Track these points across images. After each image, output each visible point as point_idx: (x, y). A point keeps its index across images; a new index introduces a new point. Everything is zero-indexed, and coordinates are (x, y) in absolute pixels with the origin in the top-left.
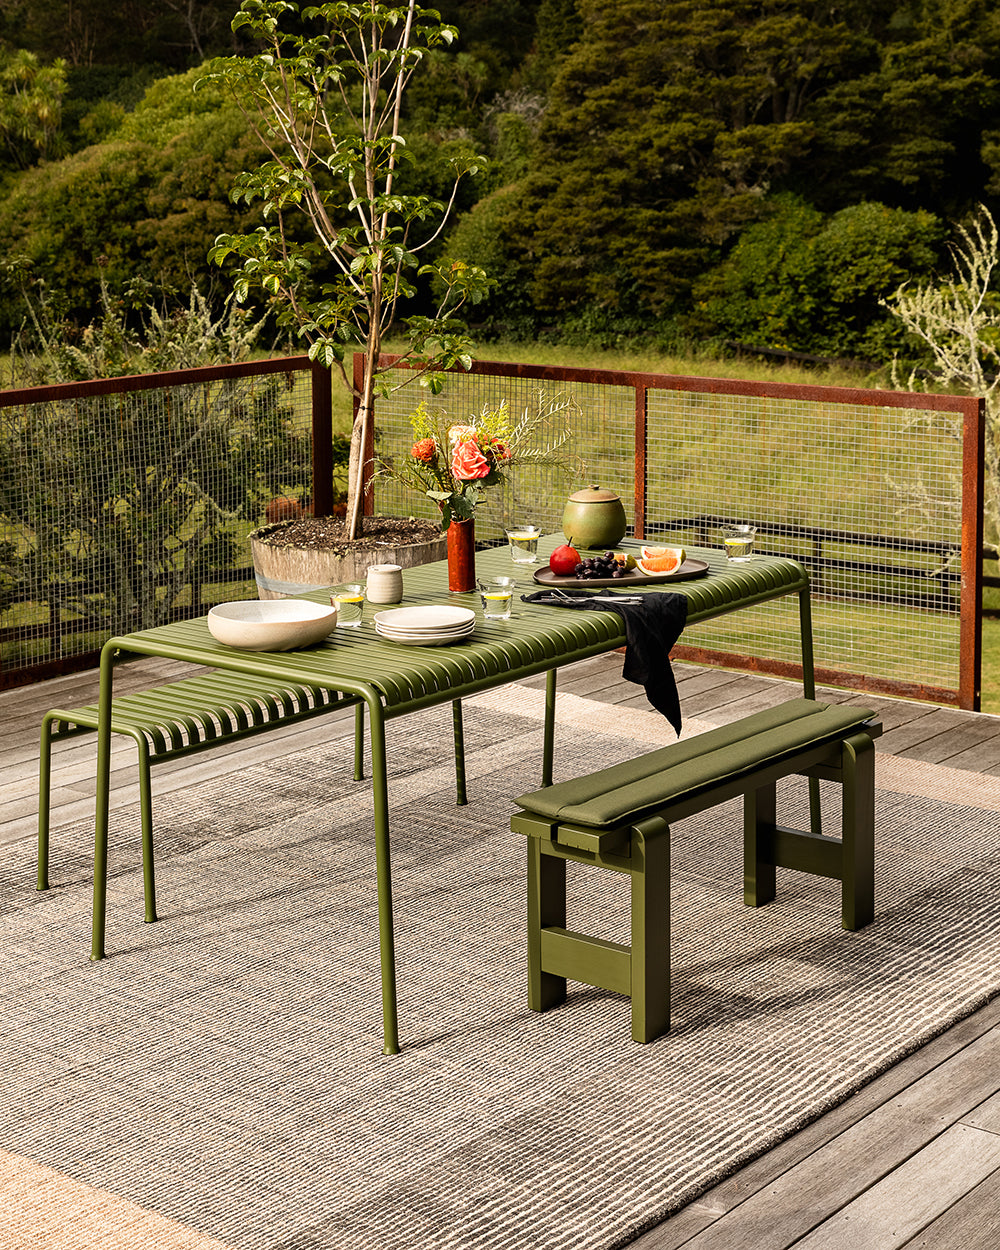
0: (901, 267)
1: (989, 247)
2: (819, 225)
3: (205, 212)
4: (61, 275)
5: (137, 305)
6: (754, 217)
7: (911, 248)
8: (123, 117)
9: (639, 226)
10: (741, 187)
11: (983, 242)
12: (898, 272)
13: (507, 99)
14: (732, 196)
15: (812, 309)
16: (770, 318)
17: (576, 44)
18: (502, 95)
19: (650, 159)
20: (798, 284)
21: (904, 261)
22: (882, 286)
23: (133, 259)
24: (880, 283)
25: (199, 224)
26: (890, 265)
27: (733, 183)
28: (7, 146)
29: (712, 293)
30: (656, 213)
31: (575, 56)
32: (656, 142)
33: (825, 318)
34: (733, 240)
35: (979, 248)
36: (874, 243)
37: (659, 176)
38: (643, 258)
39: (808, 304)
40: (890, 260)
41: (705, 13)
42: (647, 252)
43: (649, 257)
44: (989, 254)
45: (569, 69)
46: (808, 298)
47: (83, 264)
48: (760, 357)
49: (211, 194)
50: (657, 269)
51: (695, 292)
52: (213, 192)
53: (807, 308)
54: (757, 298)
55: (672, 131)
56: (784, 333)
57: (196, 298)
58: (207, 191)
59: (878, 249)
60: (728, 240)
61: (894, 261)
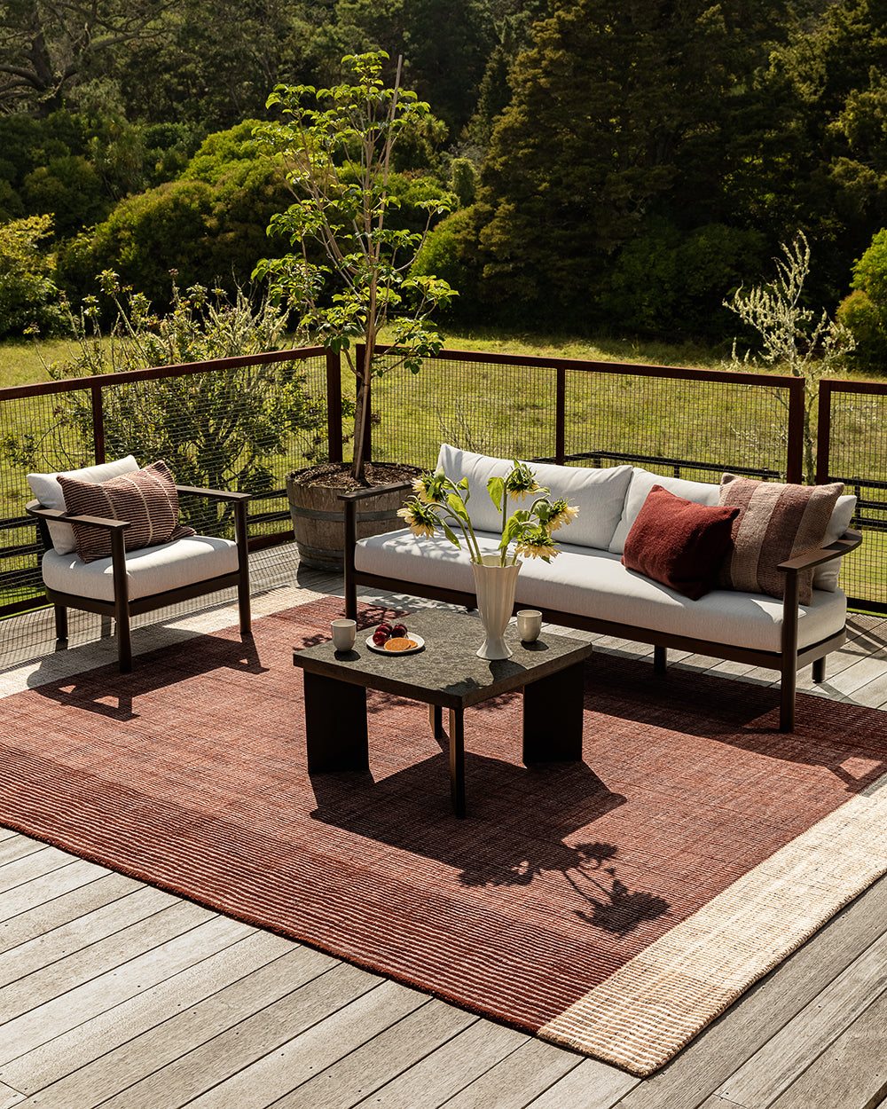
0: (736, 271)
1: (804, 260)
2: (679, 240)
3: (246, 231)
4: (146, 277)
5: (197, 305)
6: (633, 234)
7: (743, 256)
8: (187, 161)
9: (552, 241)
10: (625, 213)
11: (799, 256)
12: (735, 274)
13: (459, 148)
14: (618, 218)
15: (674, 301)
16: (643, 307)
17: (508, 108)
18: (455, 145)
19: (560, 192)
20: (664, 282)
21: (738, 267)
22: (723, 284)
23: (196, 266)
24: (721, 282)
25: (242, 240)
26: (728, 269)
27: (619, 209)
28: (104, 184)
29: (603, 290)
30: (564, 232)
31: (507, 116)
32: (565, 181)
33: (682, 307)
34: (618, 251)
35: (796, 262)
36: (717, 253)
37: (567, 204)
38: (555, 265)
39: (671, 296)
40: (728, 265)
41: (599, 84)
42: (558, 260)
43: (560, 264)
44: (803, 266)
45: (503, 126)
46: (671, 293)
47: (162, 269)
48: (636, 335)
49: (250, 218)
50: (564, 273)
51: (591, 290)
52: (252, 217)
53: (670, 300)
54: (634, 293)
55: (576, 172)
56: (654, 318)
57: (241, 299)
58: (248, 216)
59: (720, 257)
60: (615, 251)
61: (732, 266)
